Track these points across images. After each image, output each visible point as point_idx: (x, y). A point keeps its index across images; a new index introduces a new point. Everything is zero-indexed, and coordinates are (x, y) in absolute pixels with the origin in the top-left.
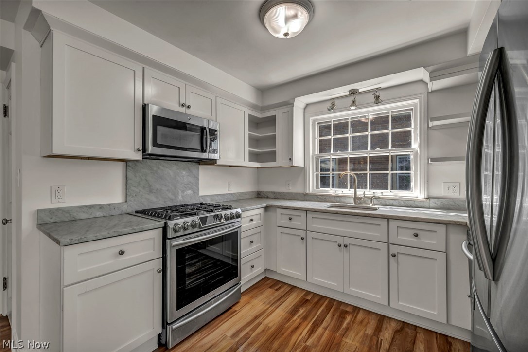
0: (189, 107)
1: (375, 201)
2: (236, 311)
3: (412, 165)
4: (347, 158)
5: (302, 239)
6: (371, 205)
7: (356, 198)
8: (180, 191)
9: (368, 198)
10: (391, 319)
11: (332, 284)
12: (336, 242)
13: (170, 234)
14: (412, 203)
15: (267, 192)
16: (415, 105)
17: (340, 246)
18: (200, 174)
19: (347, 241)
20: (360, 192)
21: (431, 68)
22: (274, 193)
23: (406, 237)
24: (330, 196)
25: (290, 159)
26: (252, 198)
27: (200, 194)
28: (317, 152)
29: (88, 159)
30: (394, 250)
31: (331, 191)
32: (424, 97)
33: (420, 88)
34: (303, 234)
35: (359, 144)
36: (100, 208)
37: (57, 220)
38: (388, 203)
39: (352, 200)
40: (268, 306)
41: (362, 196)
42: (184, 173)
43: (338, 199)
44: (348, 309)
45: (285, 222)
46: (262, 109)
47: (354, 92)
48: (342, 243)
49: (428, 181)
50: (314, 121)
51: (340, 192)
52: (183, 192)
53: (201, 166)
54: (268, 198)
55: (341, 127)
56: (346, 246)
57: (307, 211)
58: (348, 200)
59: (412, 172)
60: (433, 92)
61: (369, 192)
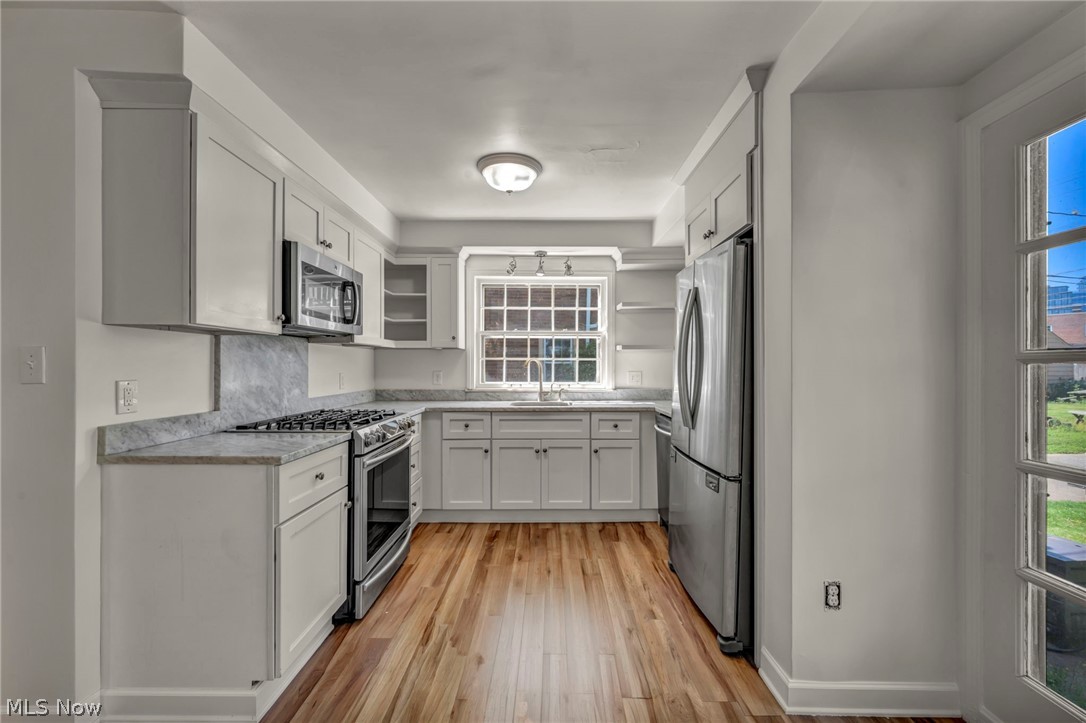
0: (329, 246)
1: (563, 396)
2: (412, 566)
3: (599, 352)
4: (526, 339)
5: (486, 451)
6: (559, 401)
7: (542, 393)
8: (285, 390)
9: (556, 392)
10: (591, 523)
11: (528, 503)
12: (532, 448)
13: (359, 449)
14: (600, 396)
15: (395, 391)
16: (603, 282)
17: (537, 452)
18: (309, 359)
19: (545, 445)
20: (547, 386)
21: (624, 250)
22: (411, 391)
23: (606, 430)
24: (505, 392)
25: (454, 338)
26: (369, 403)
27: (310, 397)
28: (482, 328)
29: (169, 330)
30: (596, 445)
31: (504, 385)
32: (612, 274)
33: (607, 265)
34: (486, 445)
35: (541, 322)
36: (187, 422)
37: (131, 447)
38: (576, 397)
39: (537, 396)
40: (454, 549)
41: (549, 390)
42: (290, 356)
43: (517, 396)
44: (547, 527)
45: (457, 430)
46: (399, 250)
47: (541, 255)
48: (539, 448)
49: (615, 370)
50: (479, 281)
51: (517, 386)
52: (289, 391)
53: (311, 345)
54: (397, 400)
55: (518, 295)
56: (545, 451)
57: (492, 412)
58: (530, 396)
59: (598, 360)
60: (621, 271)
61: (556, 386)
